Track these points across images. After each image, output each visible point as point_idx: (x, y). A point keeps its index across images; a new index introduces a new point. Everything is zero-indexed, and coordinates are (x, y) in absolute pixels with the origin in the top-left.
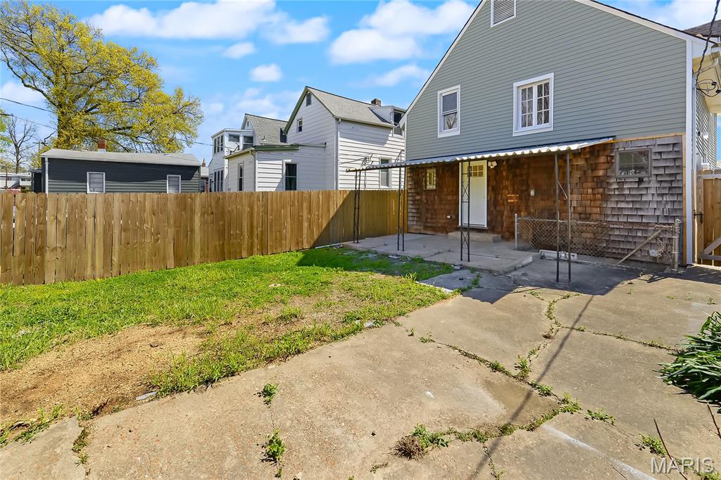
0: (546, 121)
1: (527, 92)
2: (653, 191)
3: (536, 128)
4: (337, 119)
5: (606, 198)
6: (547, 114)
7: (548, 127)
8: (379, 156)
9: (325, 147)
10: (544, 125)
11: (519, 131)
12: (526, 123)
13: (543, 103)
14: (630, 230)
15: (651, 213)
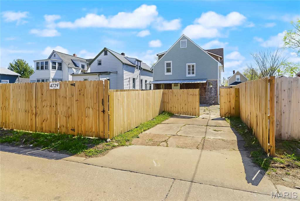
0: (194, 74)
1: (189, 66)
2: (213, 90)
3: (191, 75)
4: (123, 64)
5: (205, 92)
6: (194, 72)
7: (194, 75)
8: (145, 79)
9: (117, 73)
10: (193, 75)
11: (188, 76)
12: (189, 73)
13: (193, 70)
14: (210, 98)
15: (213, 94)
